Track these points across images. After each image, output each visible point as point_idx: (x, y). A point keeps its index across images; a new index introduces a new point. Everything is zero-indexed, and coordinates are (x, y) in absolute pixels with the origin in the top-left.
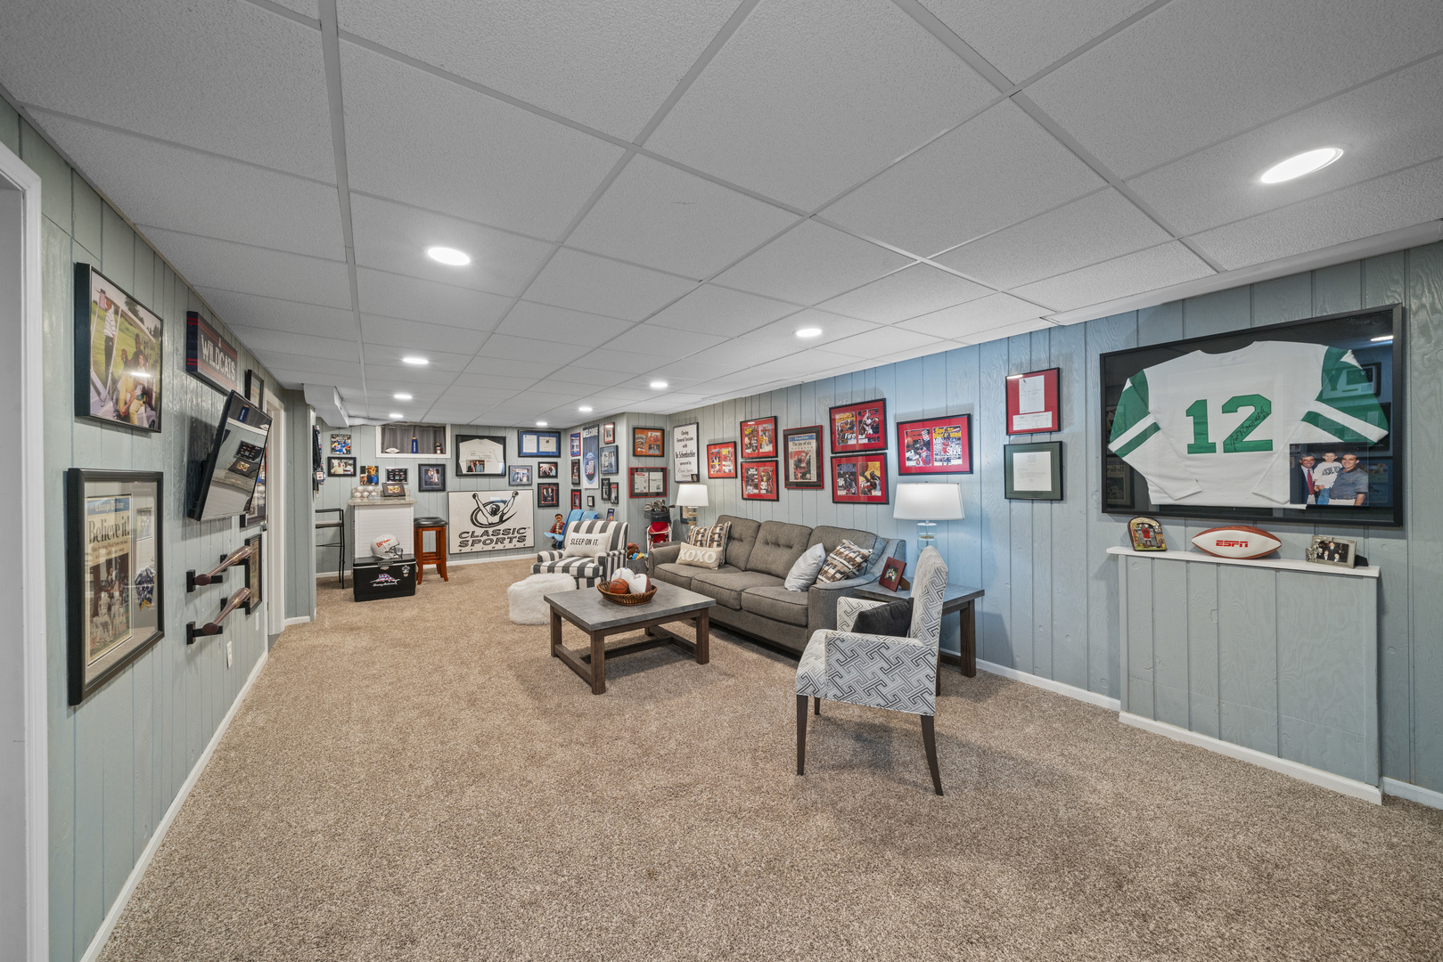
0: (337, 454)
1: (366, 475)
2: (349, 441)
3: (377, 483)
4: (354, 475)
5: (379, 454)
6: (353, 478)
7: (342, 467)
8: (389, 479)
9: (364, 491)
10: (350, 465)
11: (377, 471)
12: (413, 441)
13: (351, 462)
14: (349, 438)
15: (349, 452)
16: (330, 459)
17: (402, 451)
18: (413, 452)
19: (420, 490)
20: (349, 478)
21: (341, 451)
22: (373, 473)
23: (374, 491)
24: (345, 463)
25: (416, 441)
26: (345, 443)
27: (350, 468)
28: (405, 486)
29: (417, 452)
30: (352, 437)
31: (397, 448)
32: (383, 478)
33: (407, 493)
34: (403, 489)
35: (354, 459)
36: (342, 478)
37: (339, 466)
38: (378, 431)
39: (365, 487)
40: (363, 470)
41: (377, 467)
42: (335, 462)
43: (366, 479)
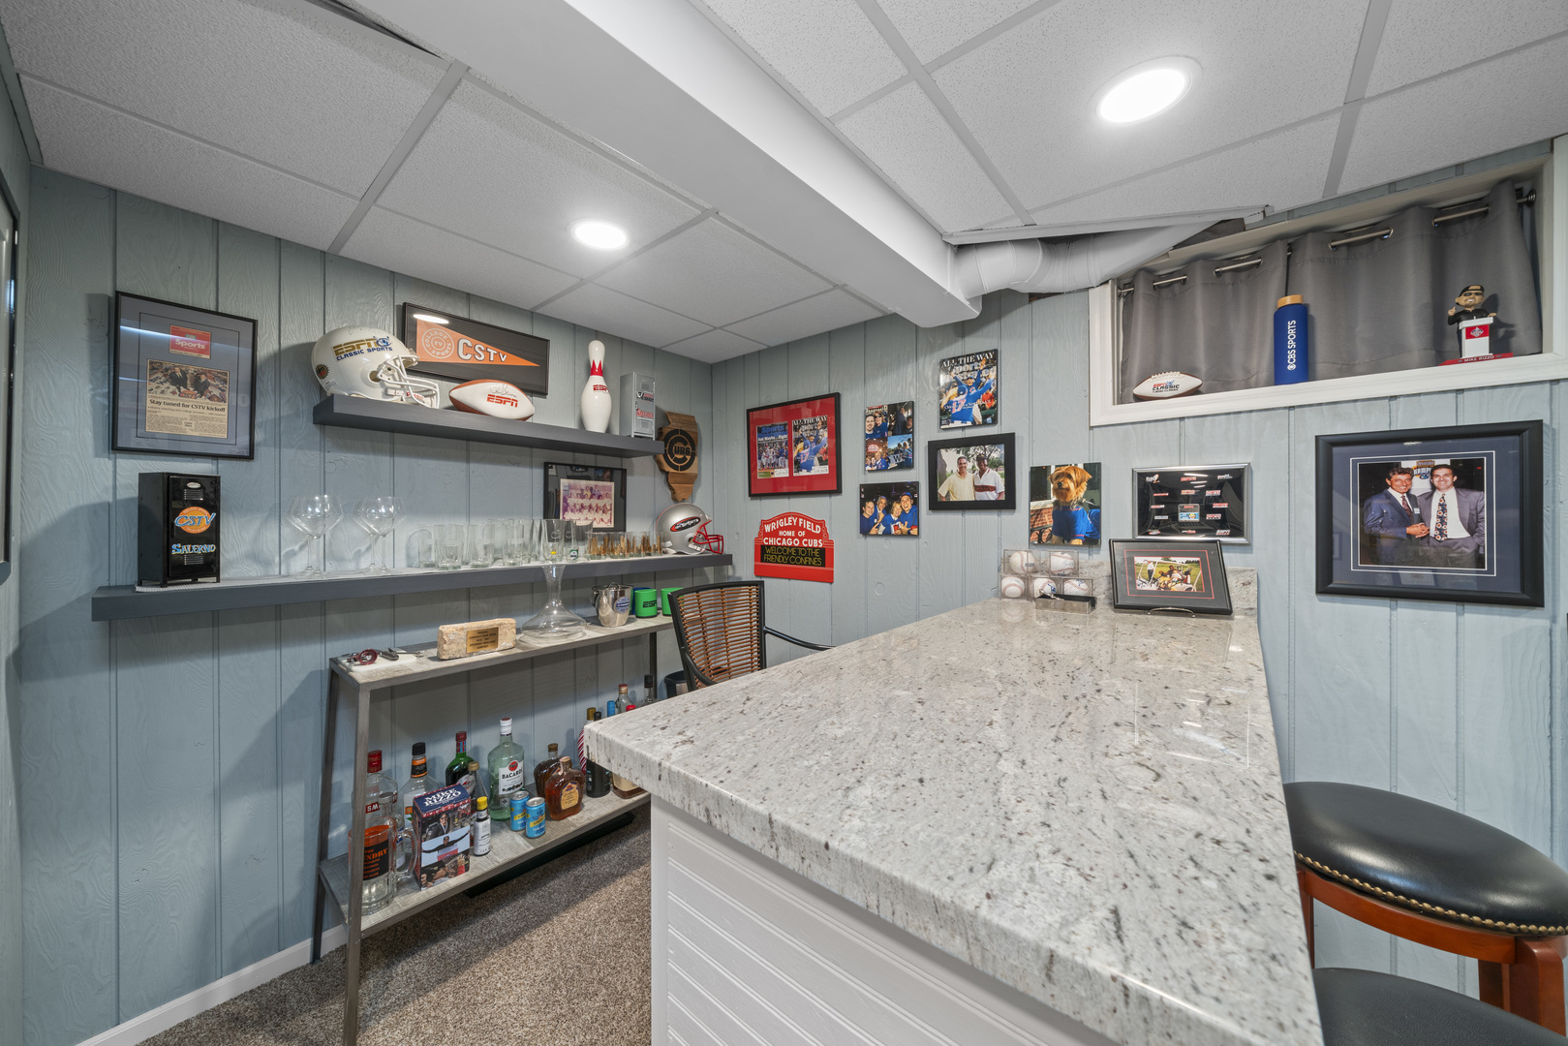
0: (957, 431)
1: (1048, 504)
2: (992, 374)
3: (1092, 540)
4: (1008, 503)
5: (1104, 408)
6: (1006, 517)
7: (969, 476)
8: (1144, 521)
9: (1035, 570)
10: (994, 465)
11: (1094, 484)
12: (1281, 316)
13: (997, 453)
14: (993, 359)
15: (991, 415)
16: (934, 448)
17: (1219, 381)
18: (1280, 377)
19: (1326, 585)
20: (990, 518)
21: (964, 415)
22: (1077, 493)
23: (1075, 573)
24: (980, 460)
25: (1301, 313)
26: (978, 383)
27: (995, 478)
28: (1232, 560)
29: (1306, 372)
30: (1005, 359)
31: (1191, 372)
32: (1119, 515)
33: (1240, 596)
34: (1216, 575)
35: (1008, 441)
36: (973, 518)
37: (961, 472)
38: (1102, 307)
39: (1042, 553)
40: (1040, 478)
41: (1094, 469)
42: (950, 458)
43: (1048, 520)
